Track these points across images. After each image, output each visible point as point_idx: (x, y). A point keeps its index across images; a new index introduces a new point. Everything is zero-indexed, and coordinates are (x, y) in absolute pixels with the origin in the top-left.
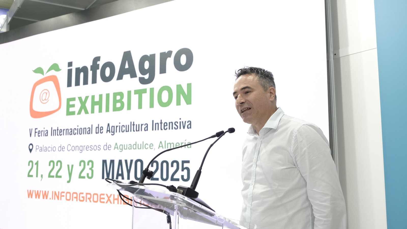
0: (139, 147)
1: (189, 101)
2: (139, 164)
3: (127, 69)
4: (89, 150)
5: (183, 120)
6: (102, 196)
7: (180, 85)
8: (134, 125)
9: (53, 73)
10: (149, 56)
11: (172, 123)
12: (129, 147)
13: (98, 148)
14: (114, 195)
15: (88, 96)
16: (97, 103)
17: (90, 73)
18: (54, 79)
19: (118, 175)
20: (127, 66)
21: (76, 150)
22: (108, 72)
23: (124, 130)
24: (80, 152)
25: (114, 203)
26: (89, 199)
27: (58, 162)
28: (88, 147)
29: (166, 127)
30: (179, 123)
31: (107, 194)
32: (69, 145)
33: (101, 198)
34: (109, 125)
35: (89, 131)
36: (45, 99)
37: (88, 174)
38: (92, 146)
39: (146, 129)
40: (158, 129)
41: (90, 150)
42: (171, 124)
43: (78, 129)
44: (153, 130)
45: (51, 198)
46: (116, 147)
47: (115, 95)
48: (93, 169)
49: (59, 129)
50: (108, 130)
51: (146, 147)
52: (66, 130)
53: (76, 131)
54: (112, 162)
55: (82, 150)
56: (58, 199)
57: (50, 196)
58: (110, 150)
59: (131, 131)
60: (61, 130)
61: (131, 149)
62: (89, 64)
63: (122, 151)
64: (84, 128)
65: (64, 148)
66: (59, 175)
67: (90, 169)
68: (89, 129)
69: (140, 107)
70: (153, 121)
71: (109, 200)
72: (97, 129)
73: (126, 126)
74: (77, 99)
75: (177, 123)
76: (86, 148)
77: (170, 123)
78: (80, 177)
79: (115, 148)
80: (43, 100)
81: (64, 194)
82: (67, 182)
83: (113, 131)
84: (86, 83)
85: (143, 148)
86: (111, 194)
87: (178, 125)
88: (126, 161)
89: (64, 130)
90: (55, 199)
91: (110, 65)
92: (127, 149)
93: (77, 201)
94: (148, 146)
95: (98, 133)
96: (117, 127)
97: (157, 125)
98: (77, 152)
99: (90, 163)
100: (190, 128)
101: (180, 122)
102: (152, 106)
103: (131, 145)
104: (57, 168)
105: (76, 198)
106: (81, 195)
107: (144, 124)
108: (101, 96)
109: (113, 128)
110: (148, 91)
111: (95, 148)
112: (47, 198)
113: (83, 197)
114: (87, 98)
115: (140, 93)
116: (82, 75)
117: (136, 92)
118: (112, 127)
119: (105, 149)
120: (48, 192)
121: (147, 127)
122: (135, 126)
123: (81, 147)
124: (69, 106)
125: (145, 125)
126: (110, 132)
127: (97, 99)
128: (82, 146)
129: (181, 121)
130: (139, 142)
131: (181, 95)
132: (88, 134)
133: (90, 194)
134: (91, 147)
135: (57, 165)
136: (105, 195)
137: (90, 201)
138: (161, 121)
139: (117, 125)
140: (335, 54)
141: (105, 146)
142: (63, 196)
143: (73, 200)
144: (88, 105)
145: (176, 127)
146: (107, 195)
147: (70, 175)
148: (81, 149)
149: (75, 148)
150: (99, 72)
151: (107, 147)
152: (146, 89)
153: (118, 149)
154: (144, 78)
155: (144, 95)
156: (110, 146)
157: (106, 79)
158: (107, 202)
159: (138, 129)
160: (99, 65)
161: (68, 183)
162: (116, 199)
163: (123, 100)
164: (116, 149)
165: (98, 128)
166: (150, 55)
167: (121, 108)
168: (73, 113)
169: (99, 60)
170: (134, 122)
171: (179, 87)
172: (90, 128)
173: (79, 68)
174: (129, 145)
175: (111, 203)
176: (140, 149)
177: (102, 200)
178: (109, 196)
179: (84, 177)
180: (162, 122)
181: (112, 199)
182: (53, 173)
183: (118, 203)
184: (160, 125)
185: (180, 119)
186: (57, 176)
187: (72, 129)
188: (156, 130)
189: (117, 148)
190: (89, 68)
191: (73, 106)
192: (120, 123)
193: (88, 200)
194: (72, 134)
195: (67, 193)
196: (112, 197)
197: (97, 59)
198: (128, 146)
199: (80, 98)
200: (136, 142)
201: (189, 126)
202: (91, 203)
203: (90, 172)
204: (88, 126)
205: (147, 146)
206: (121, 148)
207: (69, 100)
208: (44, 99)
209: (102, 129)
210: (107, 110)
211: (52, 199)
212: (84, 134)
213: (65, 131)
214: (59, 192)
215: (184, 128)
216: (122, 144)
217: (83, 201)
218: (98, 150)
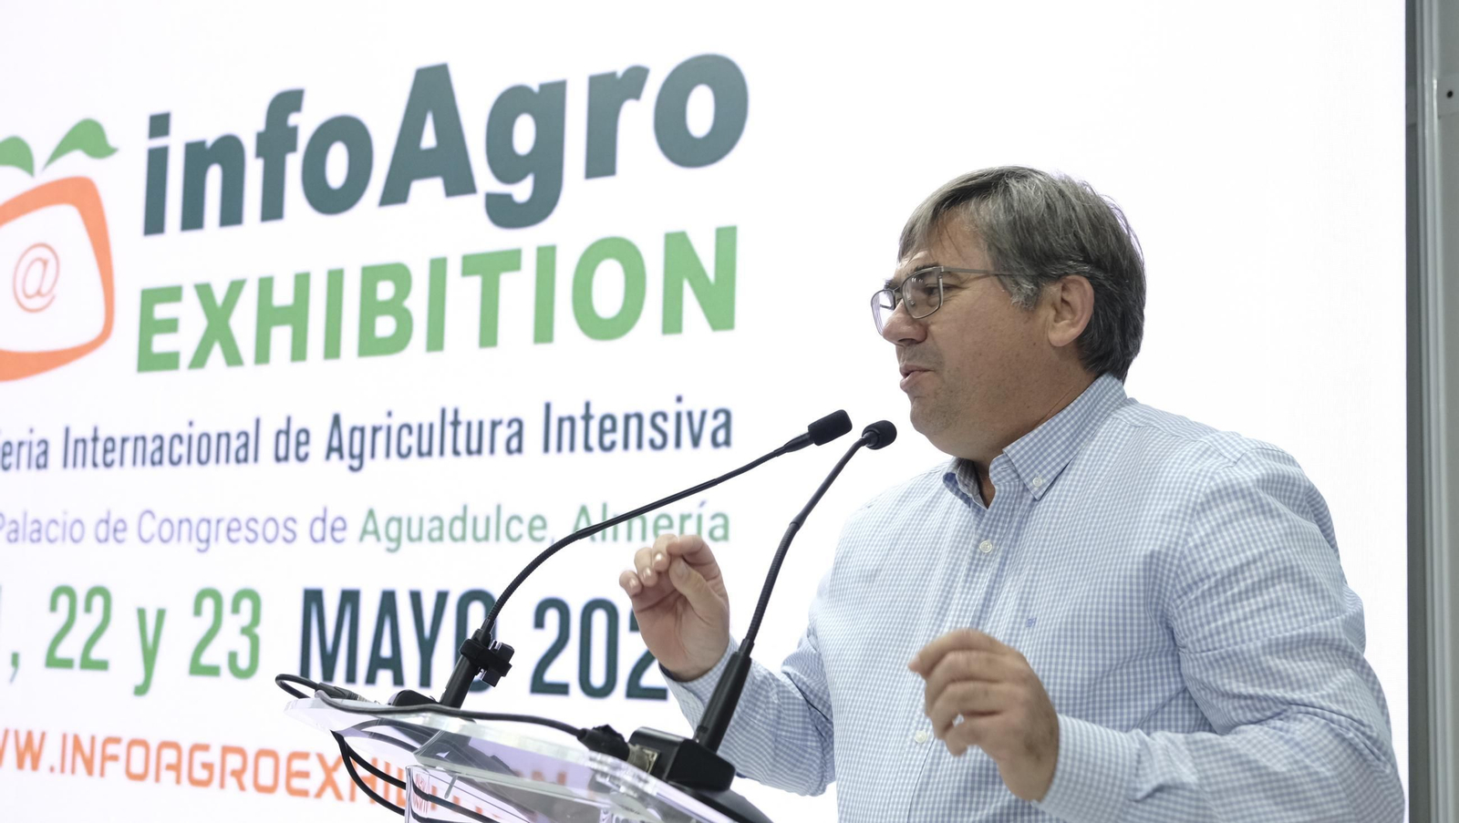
0: (481, 533)
1: (721, 315)
2: (476, 612)
3: (430, 151)
4: (243, 541)
5: (694, 404)
6: (298, 765)
7: (683, 236)
8: (456, 423)
9: (77, 164)
10: (536, 88)
11: (639, 417)
12: (433, 529)
13: (282, 532)
15: (244, 282)
16: (282, 316)
17: (254, 170)
18: (82, 195)
19: (377, 663)
20: (429, 140)
21: (179, 540)
22: (337, 167)
23: (410, 449)
24: (199, 550)
25: (353, 797)
26: (238, 774)
27: (93, 592)
28: (234, 525)
29: (608, 439)
30: (672, 419)
31: (320, 751)
32: (148, 517)
33: (291, 775)
34: (336, 420)
35: (243, 449)
36: (39, 293)
37: (233, 657)
38: (256, 521)
39: (514, 444)
40: (572, 448)
41: (248, 540)
42: (634, 423)
43: (190, 437)
44: (546, 449)
45: (58, 768)
46: (370, 527)
47: (371, 275)
48: (257, 631)
49: (102, 435)
50: (335, 443)
51: (514, 533)
52: (136, 439)
53: (180, 449)
54: (350, 599)
55: (208, 541)
56: (90, 771)
57: (51, 754)
58: (343, 540)
59: (442, 453)
60: (112, 440)
61: (441, 538)
62: (248, 126)
63: (399, 546)
64: (219, 436)
65: (125, 529)
66: (96, 654)
67: (248, 631)
68: (243, 439)
69: (488, 336)
70: (548, 407)
71: (330, 780)
72: (283, 438)
73: (420, 427)
74: (190, 296)
75: (665, 417)
76: (229, 530)
77: (627, 418)
78: (197, 669)
79: (365, 532)
80: (28, 297)
81: (120, 750)
82: (131, 690)
83: (356, 450)
84: (232, 214)
85: (498, 538)
87: (669, 427)
88: (416, 597)
89: (124, 440)
90: (73, 771)
91: (349, 131)
92: (420, 538)
93: (178, 781)
94: (523, 529)
95: (286, 458)
96: (375, 430)
97: (567, 425)
99: (246, 605)
100: (727, 442)
101: (679, 416)
102: (544, 332)
103: (440, 519)
104: (86, 624)
105: (175, 768)
106: (200, 757)
107: (506, 421)
108: (302, 281)
109: (357, 435)
110: (529, 262)
111: (270, 532)
112: (35, 767)
113: (208, 766)
114: (236, 287)
115: (487, 268)
116: (214, 176)
117: (472, 264)
118: (353, 430)
119: (318, 535)
120: (43, 735)
121: (519, 434)
122: (462, 430)
123: (204, 526)
124: (150, 327)
125: (510, 424)
126: (341, 457)
127: (283, 295)
128: (209, 522)
129: (683, 408)
130: (481, 509)
131: (686, 285)
132: (238, 461)
133: (240, 751)
134: (252, 525)
135: (88, 609)
136: (314, 759)
137: (242, 788)
138: (588, 405)
139: (377, 423)
140: (1450, 94)
141: (318, 525)
142: (115, 758)
143: (157, 779)
144: (243, 323)
145: (659, 440)
146: (321, 758)
147: (149, 655)
148: (204, 533)
149: (174, 529)
150: (294, 165)
151: (330, 528)
152: (519, 252)
153: (378, 539)
154: (508, 197)
155: (507, 280)
156: (339, 524)
157: (328, 201)
158: (319, 795)
159: (474, 446)
160: (295, 129)
161: (138, 698)
163: (407, 304)
164: (370, 539)
165: (287, 433)
166: (543, 87)
167: (397, 343)
168: (169, 361)
169: (298, 109)
170: (456, 412)
171: (677, 245)
172: (246, 434)
173: (204, 143)
174: (432, 520)
175: (339, 796)
176: (483, 544)
177: (297, 783)
178: (331, 762)
179: (213, 671)
180: (593, 411)
181: (343, 778)
182: (71, 648)
184: (580, 425)
185: (679, 399)
186: (88, 663)
187: (161, 438)
188: (559, 448)
189: (376, 532)
190: (250, 146)
191: (171, 326)
192: (390, 414)
193: (231, 782)
194: (161, 462)
195: (133, 743)
197: (288, 102)
198: (427, 527)
199: (204, 291)
200: (465, 508)
201: (721, 436)
202: (242, 793)
203: (243, 647)
204: (238, 422)
205: (516, 529)
206: (393, 532)
207: (151, 297)
208: (31, 290)
209: (307, 442)
210: (332, 350)
211: (63, 770)
212: (218, 460)
213: (129, 446)
214: (93, 739)
215: (696, 441)
216: (397, 516)
217: (205, 783)
218: (285, 540)
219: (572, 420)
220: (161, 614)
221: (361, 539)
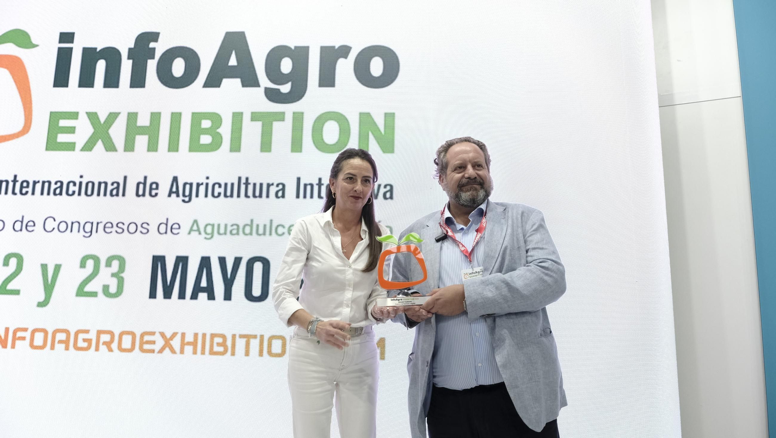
0: (261, 231)
2: (258, 267)
3: (234, 67)
4: (114, 232)
6: (147, 338)
7: (368, 114)
8: (247, 184)
10: (293, 48)
12: (233, 229)
13: (140, 228)
14: (183, 335)
15: (120, 113)
16: (142, 130)
17: (126, 67)
18: (12, 64)
19: (197, 290)
20: (233, 61)
21: (71, 231)
22: (178, 68)
24: (84, 236)
25: (182, 352)
26: (108, 344)
27: (9, 256)
28: (109, 225)
31: (161, 330)
32: (50, 219)
33: (142, 343)
34: (175, 179)
35: (118, 190)
37: (106, 288)
38: (123, 224)
39: (280, 194)
40: (312, 197)
41: (116, 232)
43: (81, 183)
44: (298, 197)
46: (195, 228)
47: (197, 118)
48: (122, 275)
49: (20, 179)
50: (174, 189)
51: (280, 232)
52: (44, 183)
53: (73, 188)
54: (182, 261)
55: (91, 232)
56: (4, 347)
58: (178, 233)
59: (239, 196)
60: (28, 182)
61: (238, 234)
62: (125, 44)
63: (212, 237)
64: (100, 183)
65: (34, 225)
66: (11, 287)
67: (115, 275)
68: (115, 185)
69: (266, 145)
70: (299, 179)
71: (167, 344)
72: (141, 186)
73: (226, 185)
74: (83, 118)
76: (105, 227)
78: (82, 293)
79: (191, 230)
81: (27, 335)
82: (36, 303)
83: (187, 193)
84: (112, 81)
85: (270, 234)
86: (176, 331)
88: (222, 261)
89: (35, 183)
91: (186, 53)
92: (225, 233)
93: (67, 348)
95: (144, 195)
96: (198, 185)
97: (309, 188)
98: (76, 237)
99: (115, 264)
100: (391, 198)
102: (297, 145)
103: (238, 226)
104: (5, 272)
105: (66, 342)
106: (82, 336)
107: (275, 184)
108: (156, 117)
109: (188, 187)
110: (289, 117)
113: (87, 340)
114: (114, 116)
115: (266, 120)
116: (101, 66)
117: (255, 117)
118: (185, 184)
119: (162, 231)
121: (283, 189)
122: (250, 188)
123: (88, 225)
124: (54, 128)
125: (278, 185)
126: (178, 196)
127: (144, 121)
128: (92, 223)
130: (261, 220)
131: (370, 134)
132: (112, 195)
133: (110, 332)
134: (120, 225)
135: (6, 264)
136: (158, 335)
137: (110, 350)
138: (320, 180)
139: (200, 182)
141: (163, 226)
142: (23, 338)
143: (52, 348)
144: (118, 132)
146: (162, 334)
147: (49, 288)
148: (90, 229)
151: (170, 228)
152: (284, 113)
153: (200, 233)
154: (279, 90)
155: (276, 125)
156: (176, 226)
157: (173, 82)
158: (161, 351)
159: (257, 194)
160: (154, 49)
161: (40, 309)
162: (189, 344)
163: (219, 130)
165: (145, 184)
166: (296, 47)
167: (215, 145)
168: (70, 147)
169: (156, 40)
170: (247, 179)
172: (118, 184)
173: (96, 49)
174: (232, 225)
175: (173, 351)
176: (262, 237)
177: (146, 347)
178: (168, 336)
179: (94, 294)
180: (323, 182)
181: (176, 343)
183: (195, 352)
184: (316, 188)
186: (4, 291)
187: (62, 183)
188: (305, 197)
189: (198, 230)
190: (124, 54)
193: (103, 348)
194: (61, 194)
195: (34, 331)
196: (178, 337)
197: (149, 37)
198: (229, 228)
199: (93, 117)
200: (252, 221)
201: (388, 195)
202: (111, 353)
203: (113, 283)
204: (113, 177)
206: (209, 229)
207: (55, 117)
209: (157, 188)
210: (173, 147)
212: (99, 195)
213: (38, 187)
214: (7, 330)
216: (211, 223)
217: (87, 349)
218: (141, 232)
219: (312, 185)
220: (58, 268)
221: (189, 233)
